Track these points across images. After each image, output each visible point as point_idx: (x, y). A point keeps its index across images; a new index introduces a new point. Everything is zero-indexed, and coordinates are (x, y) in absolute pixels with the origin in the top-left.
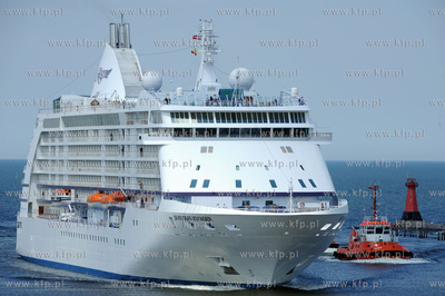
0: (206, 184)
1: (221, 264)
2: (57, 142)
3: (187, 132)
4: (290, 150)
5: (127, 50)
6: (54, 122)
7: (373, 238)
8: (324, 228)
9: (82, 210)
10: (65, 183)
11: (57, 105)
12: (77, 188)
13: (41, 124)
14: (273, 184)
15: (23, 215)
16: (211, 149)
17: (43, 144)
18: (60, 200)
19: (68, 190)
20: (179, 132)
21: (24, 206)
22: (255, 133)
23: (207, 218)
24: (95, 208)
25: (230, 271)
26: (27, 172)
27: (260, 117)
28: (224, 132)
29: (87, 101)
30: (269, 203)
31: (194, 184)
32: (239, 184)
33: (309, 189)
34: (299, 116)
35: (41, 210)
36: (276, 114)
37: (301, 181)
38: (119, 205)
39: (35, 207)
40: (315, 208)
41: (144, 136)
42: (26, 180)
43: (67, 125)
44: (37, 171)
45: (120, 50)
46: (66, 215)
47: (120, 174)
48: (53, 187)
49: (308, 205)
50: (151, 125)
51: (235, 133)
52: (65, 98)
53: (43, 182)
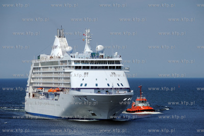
0: (86, 85)
1: (91, 112)
2: (38, 71)
3: (79, 68)
4: (114, 73)
5: (63, 38)
6: (37, 64)
7: (141, 105)
8: (125, 100)
9: (47, 95)
10: (41, 85)
11: (39, 58)
12: (45, 87)
13: (33, 65)
14: (108, 85)
15: (27, 97)
16: (88, 73)
17: (34, 72)
18: (39, 91)
19: (42, 88)
20: (77, 68)
21: (27, 94)
22: (103, 68)
23: (85, 96)
24: (51, 94)
25: (93, 114)
26: (28, 82)
27: (105, 62)
28: (92, 68)
29: (49, 57)
30: (107, 92)
31: (81, 85)
32: (97, 85)
33: (121, 87)
34: (118, 62)
35: (33, 96)
36: (110, 61)
37: (118, 84)
38: (58, 93)
39: (31, 95)
40: (122, 93)
41: (65, 69)
42: (28, 85)
43: (42, 65)
44: (32, 82)
45: (61, 38)
46: (41, 97)
47: (58, 82)
48: (37, 87)
49: (120, 92)
50: (68, 65)
51: (96, 68)
52: (41, 56)
53: (34, 85)
